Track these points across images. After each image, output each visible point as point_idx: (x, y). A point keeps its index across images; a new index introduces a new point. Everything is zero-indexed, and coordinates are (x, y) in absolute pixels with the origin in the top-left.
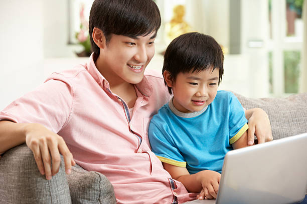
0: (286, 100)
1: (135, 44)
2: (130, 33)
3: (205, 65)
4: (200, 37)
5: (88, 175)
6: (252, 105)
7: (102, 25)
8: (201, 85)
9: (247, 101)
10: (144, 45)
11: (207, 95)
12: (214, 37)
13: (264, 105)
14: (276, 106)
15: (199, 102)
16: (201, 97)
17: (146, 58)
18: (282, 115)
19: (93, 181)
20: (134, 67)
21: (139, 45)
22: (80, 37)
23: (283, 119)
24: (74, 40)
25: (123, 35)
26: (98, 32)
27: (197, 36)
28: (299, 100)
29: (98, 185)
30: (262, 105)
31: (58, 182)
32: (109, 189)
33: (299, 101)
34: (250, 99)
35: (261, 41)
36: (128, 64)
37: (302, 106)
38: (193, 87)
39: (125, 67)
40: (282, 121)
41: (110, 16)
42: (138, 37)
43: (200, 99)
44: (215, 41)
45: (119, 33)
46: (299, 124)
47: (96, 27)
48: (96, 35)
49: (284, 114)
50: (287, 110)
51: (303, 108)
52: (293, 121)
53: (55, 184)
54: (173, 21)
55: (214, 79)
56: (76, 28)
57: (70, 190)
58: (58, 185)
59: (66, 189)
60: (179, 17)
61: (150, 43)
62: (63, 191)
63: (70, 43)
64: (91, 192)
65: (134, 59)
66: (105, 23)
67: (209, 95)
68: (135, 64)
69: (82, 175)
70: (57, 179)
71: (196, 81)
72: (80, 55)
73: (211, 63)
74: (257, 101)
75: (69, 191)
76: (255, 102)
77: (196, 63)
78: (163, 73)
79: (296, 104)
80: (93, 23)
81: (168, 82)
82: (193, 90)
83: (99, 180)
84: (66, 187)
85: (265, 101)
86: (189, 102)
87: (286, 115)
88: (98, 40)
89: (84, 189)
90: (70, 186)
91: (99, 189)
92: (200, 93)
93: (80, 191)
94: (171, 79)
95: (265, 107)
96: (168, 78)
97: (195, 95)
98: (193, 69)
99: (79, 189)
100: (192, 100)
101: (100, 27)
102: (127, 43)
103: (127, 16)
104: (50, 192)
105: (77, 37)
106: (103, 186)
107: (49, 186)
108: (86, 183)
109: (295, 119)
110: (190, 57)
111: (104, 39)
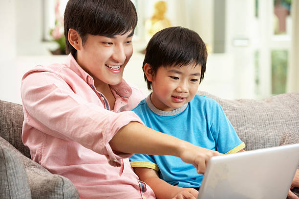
0: (263, 102)
1: (112, 44)
2: (107, 33)
3: (188, 59)
4: (184, 31)
5: (51, 179)
6: (227, 107)
7: (78, 25)
8: (183, 79)
9: (222, 102)
10: (121, 44)
11: (188, 91)
12: (198, 33)
13: (241, 107)
14: (252, 108)
15: (179, 98)
16: (181, 92)
17: (124, 58)
18: (258, 117)
19: (56, 185)
20: (113, 67)
21: (116, 44)
22: (55, 34)
23: (259, 121)
24: (48, 37)
25: (100, 35)
26: (74, 33)
27: (181, 30)
28: (277, 101)
29: (61, 189)
30: (238, 106)
31: (18, 186)
32: (73, 193)
33: (276, 103)
34: (225, 100)
35: (247, 39)
36: (106, 65)
37: (279, 108)
38: (174, 82)
39: (104, 68)
40: (258, 124)
41: (84, 16)
42: (115, 36)
43: (180, 95)
44: (199, 37)
45: (95, 33)
46: (276, 126)
47: (72, 29)
48: (72, 37)
49: (260, 116)
50: (264, 112)
51: (281, 110)
52: (269, 124)
53: (16, 188)
54: (155, 18)
55: (195, 75)
56: (51, 25)
57: (32, 193)
58: (19, 188)
59: (27, 194)
60: (160, 14)
61: (128, 42)
62: (24, 195)
63: (44, 40)
64: (53, 196)
65: (112, 58)
66: (80, 24)
67: (190, 92)
68: (114, 64)
69: (45, 178)
70: (17, 182)
71: (177, 75)
72: (54, 53)
73: (194, 58)
74: (233, 102)
75: (31, 195)
76: (231, 104)
77: (179, 57)
78: (143, 67)
79: (273, 105)
80: (68, 24)
81: (148, 75)
82: (173, 85)
83: (62, 184)
84: (27, 191)
85: (241, 102)
86: (169, 97)
87: (262, 117)
88: (74, 42)
89: (46, 193)
90: (31, 190)
91: (62, 193)
92: (181, 88)
93: (42, 195)
94: (151, 73)
95: (240, 108)
96: (148, 72)
97: (176, 90)
98: (175, 64)
99: (41, 193)
100: (172, 96)
101: (75, 28)
102: (104, 43)
103: (102, 16)
104: (10, 196)
105: (51, 34)
106: (66, 191)
107: (9, 191)
108: (49, 187)
109: (272, 121)
110: (174, 50)
111: (80, 40)
